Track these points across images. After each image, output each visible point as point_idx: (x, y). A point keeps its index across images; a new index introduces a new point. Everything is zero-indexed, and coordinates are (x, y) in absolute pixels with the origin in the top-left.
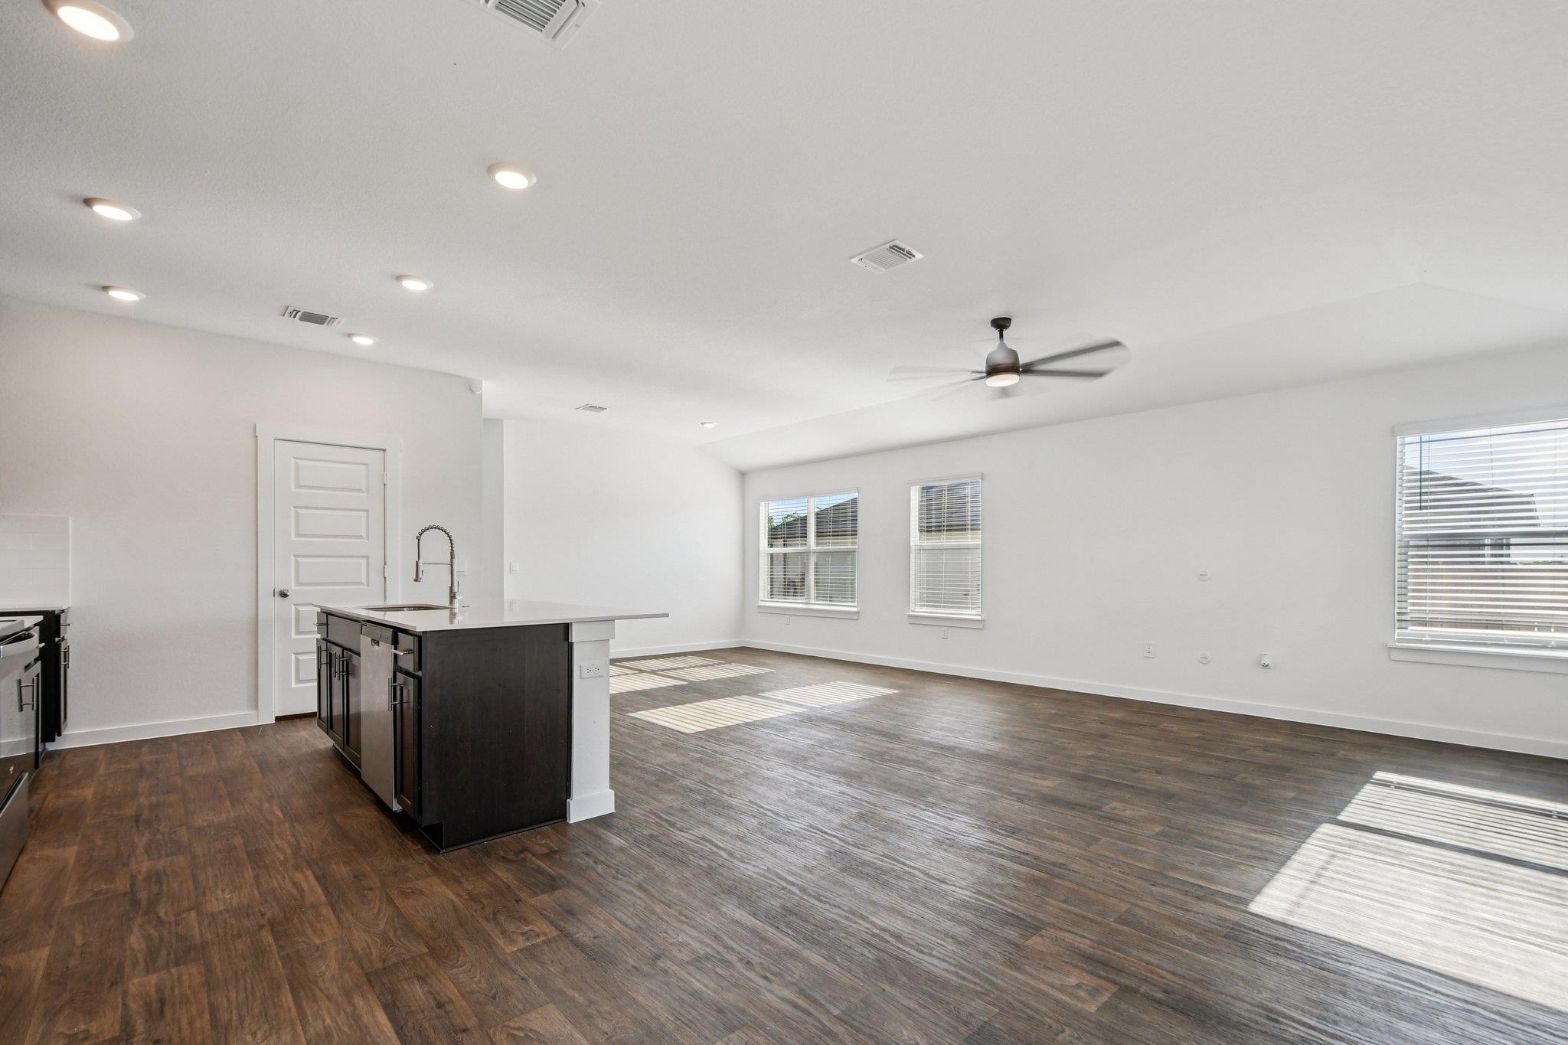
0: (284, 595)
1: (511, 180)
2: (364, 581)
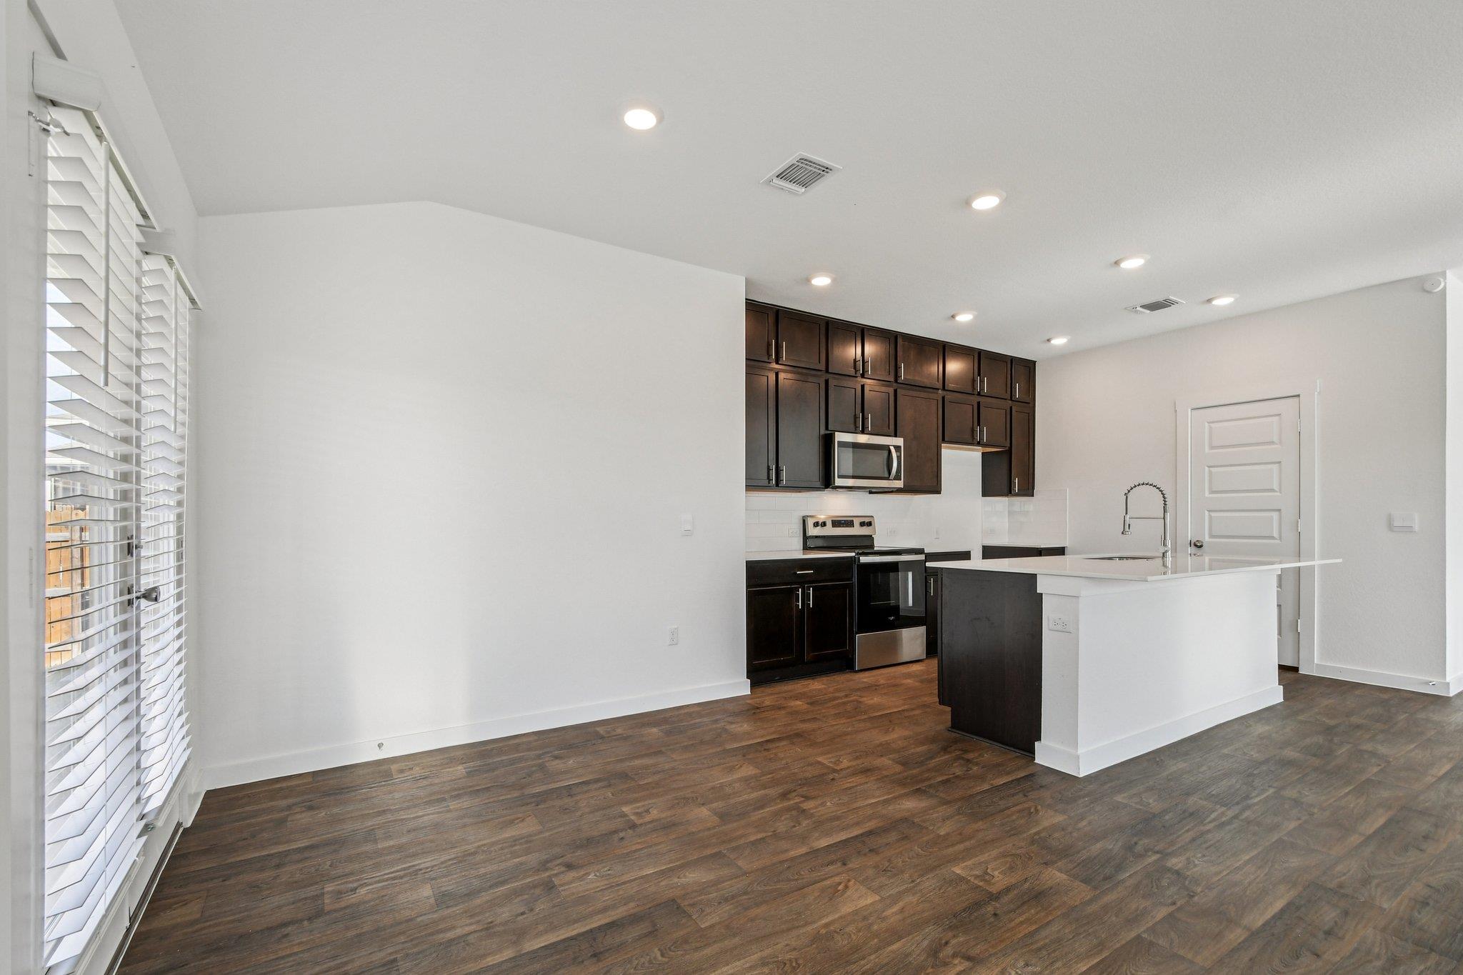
0: (1198, 546)
1: (986, 203)
2: (1276, 534)
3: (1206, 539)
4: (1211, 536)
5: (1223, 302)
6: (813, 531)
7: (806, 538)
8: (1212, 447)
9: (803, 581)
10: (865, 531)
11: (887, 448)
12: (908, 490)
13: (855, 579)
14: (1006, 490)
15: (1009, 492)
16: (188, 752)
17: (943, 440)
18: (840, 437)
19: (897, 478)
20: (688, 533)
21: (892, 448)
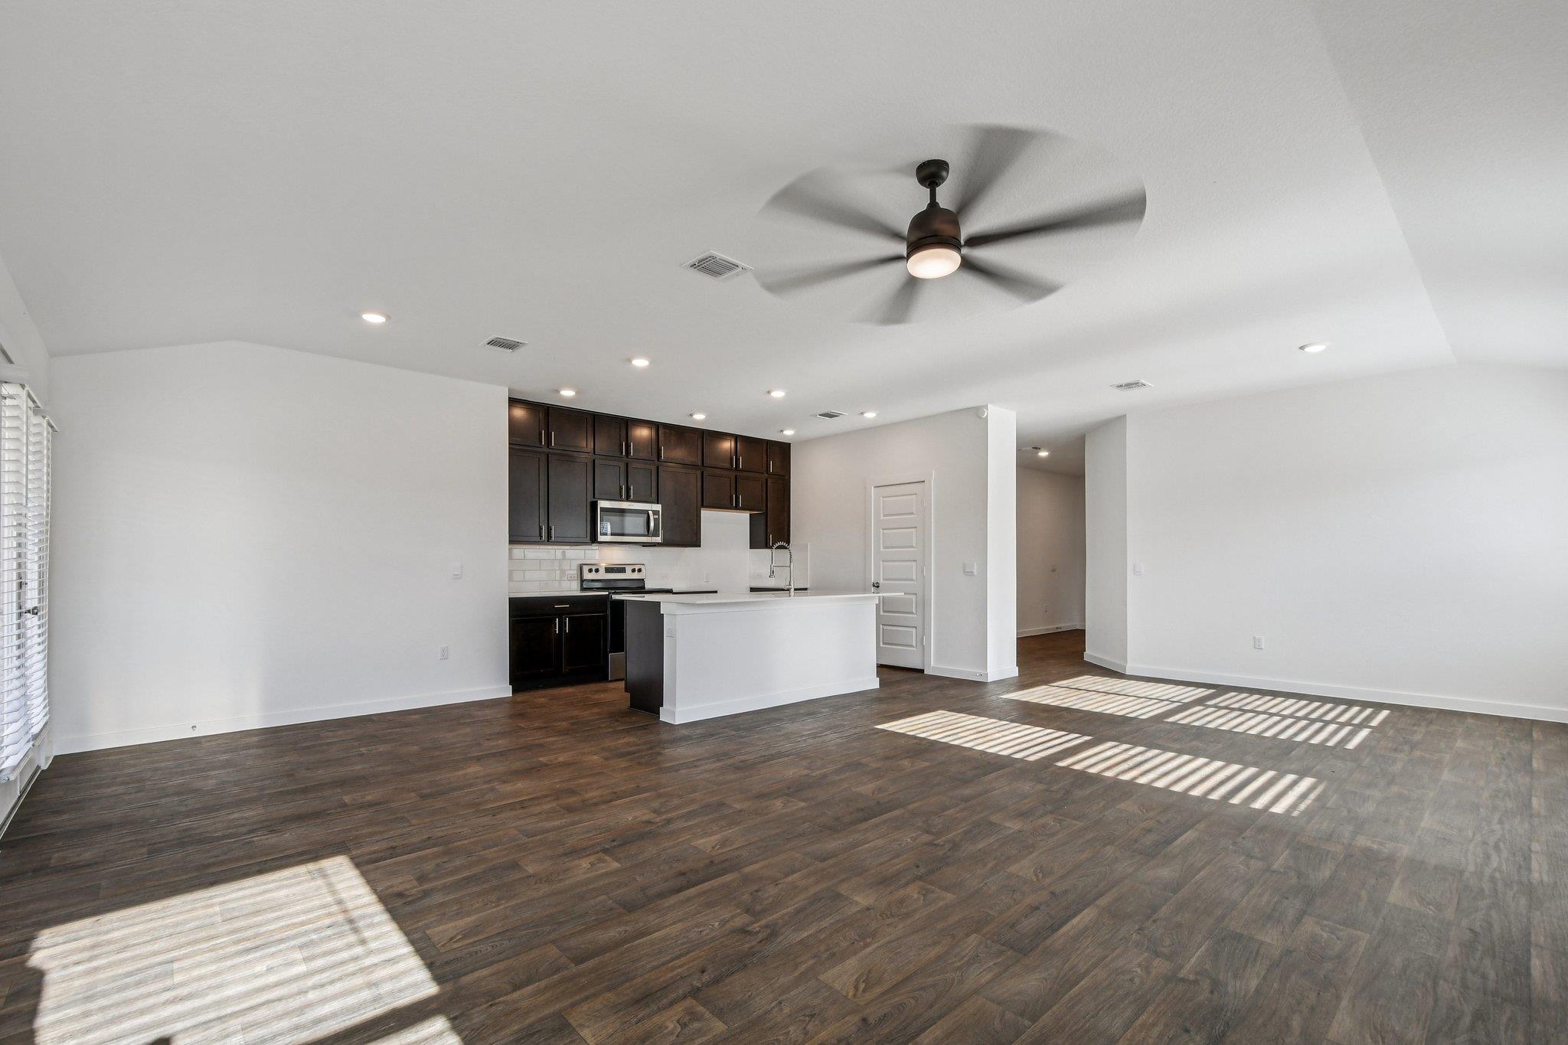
0: (877, 586)
2: (914, 578)
3: (881, 582)
4: (884, 579)
5: (870, 415)
6: (587, 576)
7: (582, 581)
8: (885, 516)
9: (561, 613)
10: (636, 576)
11: (646, 512)
12: (666, 543)
13: (609, 612)
14: (764, 544)
15: (767, 546)
16: (47, 717)
17: (703, 506)
18: (603, 504)
19: (656, 534)
20: (457, 577)
21: (650, 512)
